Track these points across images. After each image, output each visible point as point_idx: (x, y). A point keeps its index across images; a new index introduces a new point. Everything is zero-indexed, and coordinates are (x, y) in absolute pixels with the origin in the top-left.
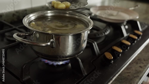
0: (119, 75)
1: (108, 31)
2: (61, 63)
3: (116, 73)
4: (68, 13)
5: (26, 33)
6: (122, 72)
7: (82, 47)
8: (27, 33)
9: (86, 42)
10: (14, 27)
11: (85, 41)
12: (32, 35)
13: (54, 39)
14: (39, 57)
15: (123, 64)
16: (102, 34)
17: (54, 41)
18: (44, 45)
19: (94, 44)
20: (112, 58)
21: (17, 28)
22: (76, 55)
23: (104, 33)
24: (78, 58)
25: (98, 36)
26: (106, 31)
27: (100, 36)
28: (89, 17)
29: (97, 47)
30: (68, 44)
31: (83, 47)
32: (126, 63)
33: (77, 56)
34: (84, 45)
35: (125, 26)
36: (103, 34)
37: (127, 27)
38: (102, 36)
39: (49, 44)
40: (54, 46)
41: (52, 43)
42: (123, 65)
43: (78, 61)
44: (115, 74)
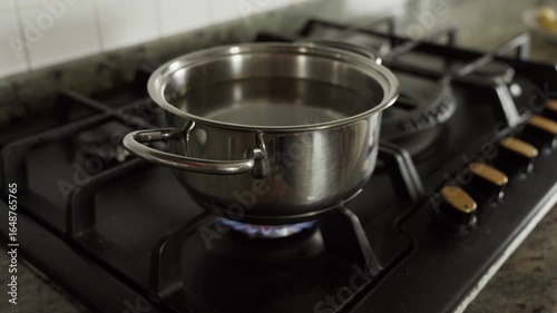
0: (501, 269)
1: (446, 107)
2: (285, 232)
3: (491, 260)
4: (303, 50)
5: (163, 132)
6: (511, 257)
7: (362, 173)
8: (168, 132)
9: (374, 154)
10: (110, 112)
11: (371, 149)
12: (185, 137)
13: (262, 148)
14: (208, 212)
15: (513, 229)
16: (427, 121)
17: (265, 154)
18: (232, 169)
19: (399, 159)
20: (475, 206)
21: (119, 112)
22: (342, 203)
23: (435, 116)
24: (348, 212)
25: (413, 130)
26: (442, 108)
27: (420, 127)
28: (379, 61)
29: (413, 170)
30: (311, 165)
31: (365, 172)
32: (524, 222)
33: (345, 204)
34: (370, 164)
35: (509, 86)
36: (431, 119)
37: (516, 90)
38: (427, 126)
39: (250, 164)
40: (265, 173)
41: (258, 160)
42: (515, 232)
43: (348, 221)
44: (487, 264)
